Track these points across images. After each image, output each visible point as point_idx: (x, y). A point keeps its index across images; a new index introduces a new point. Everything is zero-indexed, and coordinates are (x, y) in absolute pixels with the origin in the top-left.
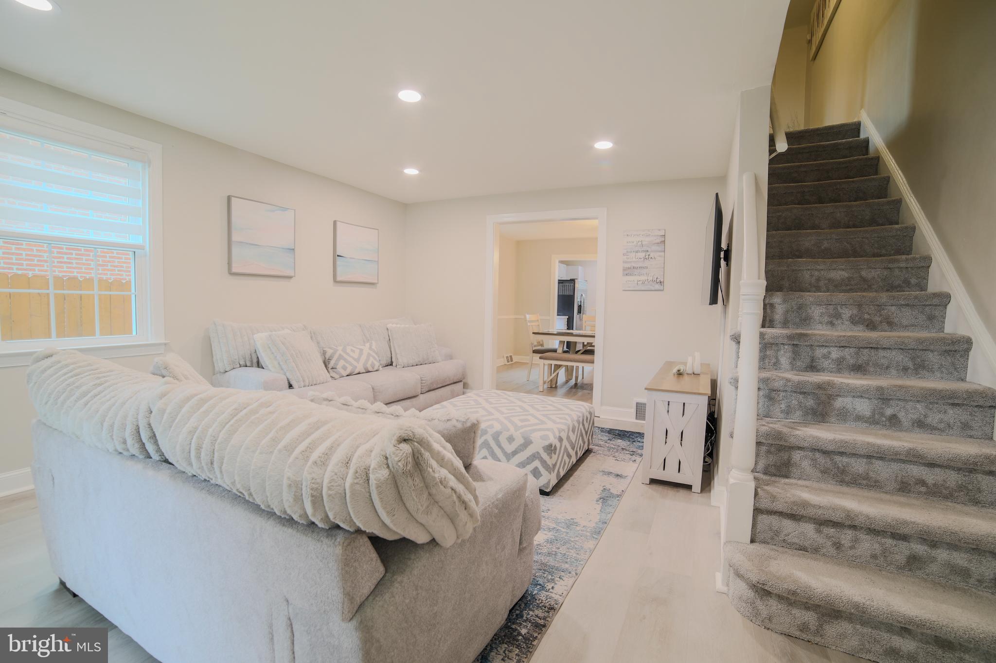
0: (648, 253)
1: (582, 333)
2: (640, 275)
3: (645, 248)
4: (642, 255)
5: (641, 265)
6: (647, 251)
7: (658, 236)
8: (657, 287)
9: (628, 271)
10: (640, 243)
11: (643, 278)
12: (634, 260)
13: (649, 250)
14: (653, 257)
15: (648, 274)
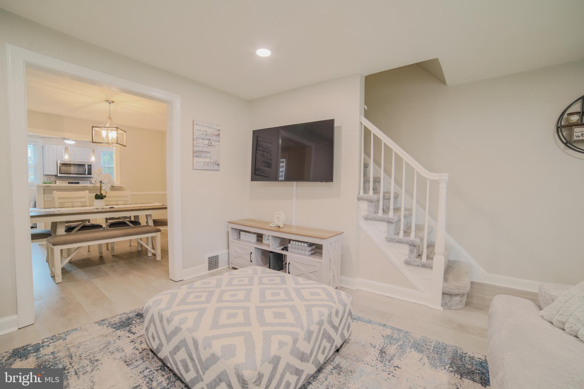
0: (210, 142)
1: (90, 210)
2: (205, 157)
3: (208, 137)
4: (206, 142)
5: (205, 150)
6: (210, 140)
7: (216, 129)
8: (216, 167)
9: (196, 154)
10: (205, 132)
11: (207, 160)
12: (201, 145)
13: (211, 139)
14: (213, 145)
15: (210, 158)
